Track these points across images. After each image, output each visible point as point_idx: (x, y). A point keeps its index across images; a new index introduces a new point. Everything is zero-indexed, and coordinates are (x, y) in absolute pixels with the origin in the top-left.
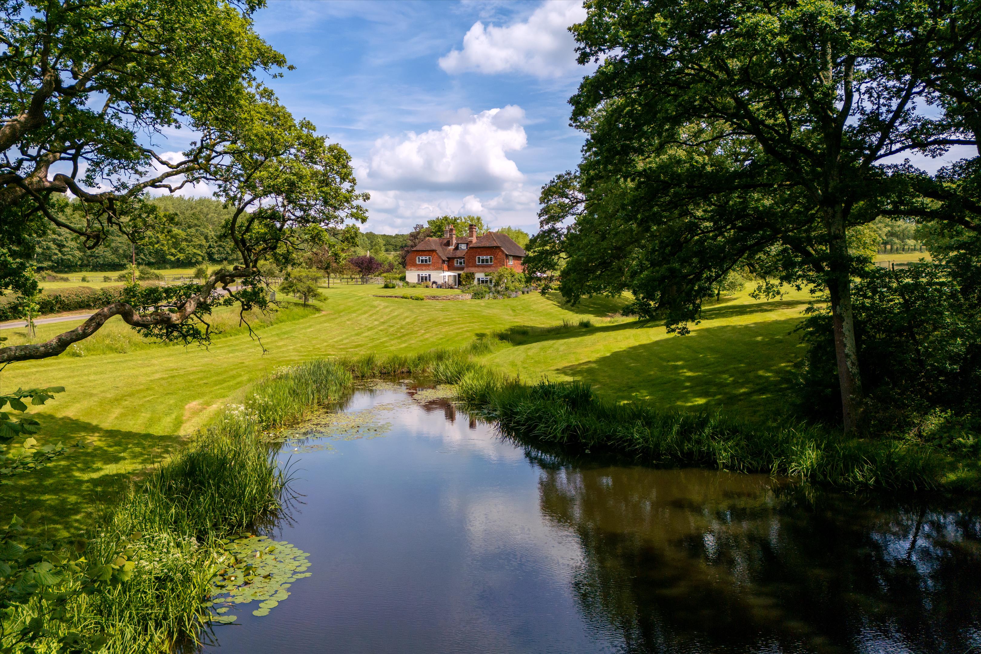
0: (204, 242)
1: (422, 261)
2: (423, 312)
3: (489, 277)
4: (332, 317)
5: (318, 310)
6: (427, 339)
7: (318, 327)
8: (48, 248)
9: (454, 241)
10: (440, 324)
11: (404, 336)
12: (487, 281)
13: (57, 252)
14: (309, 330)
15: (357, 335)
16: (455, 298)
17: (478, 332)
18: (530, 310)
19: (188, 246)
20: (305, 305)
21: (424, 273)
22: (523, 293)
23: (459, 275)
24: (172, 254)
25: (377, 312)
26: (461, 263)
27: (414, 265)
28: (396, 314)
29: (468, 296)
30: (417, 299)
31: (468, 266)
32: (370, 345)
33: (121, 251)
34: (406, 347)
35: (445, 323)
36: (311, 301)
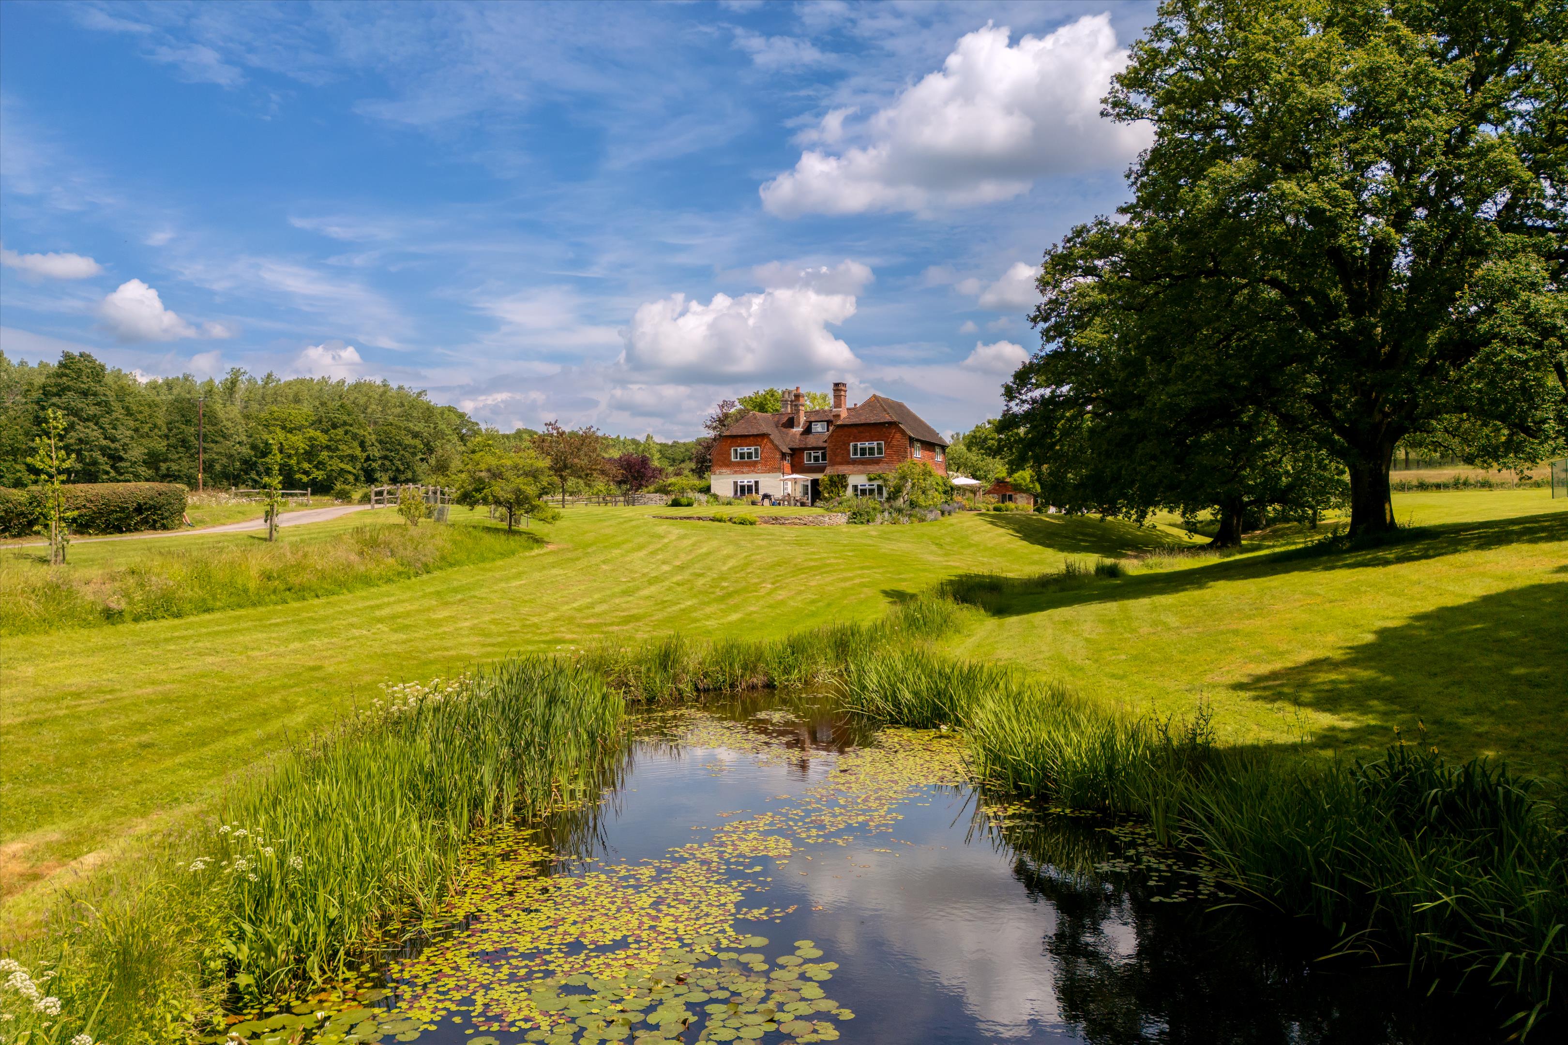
0: (358, 452)
1: (742, 456)
2: (760, 547)
3: (876, 483)
4: (569, 555)
5: (538, 541)
6: (782, 602)
7: (537, 576)
8: (95, 463)
9: (803, 419)
10: (799, 570)
11: (730, 595)
12: (872, 491)
13: (108, 468)
14: (515, 583)
15: (626, 593)
16: (815, 523)
17: (888, 587)
18: (970, 545)
19: (331, 457)
20: (510, 532)
21: (746, 479)
22: (943, 513)
23: (815, 483)
24: (306, 473)
25: (666, 546)
26: (816, 459)
27: (727, 464)
28: (704, 550)
29: (841, 519)
30: (743, 523)
31: (833, 463)
32: (659, 616)
33: (218, 467)
34: (742, 620)
35: (811, 568)
36: (527, 523)
